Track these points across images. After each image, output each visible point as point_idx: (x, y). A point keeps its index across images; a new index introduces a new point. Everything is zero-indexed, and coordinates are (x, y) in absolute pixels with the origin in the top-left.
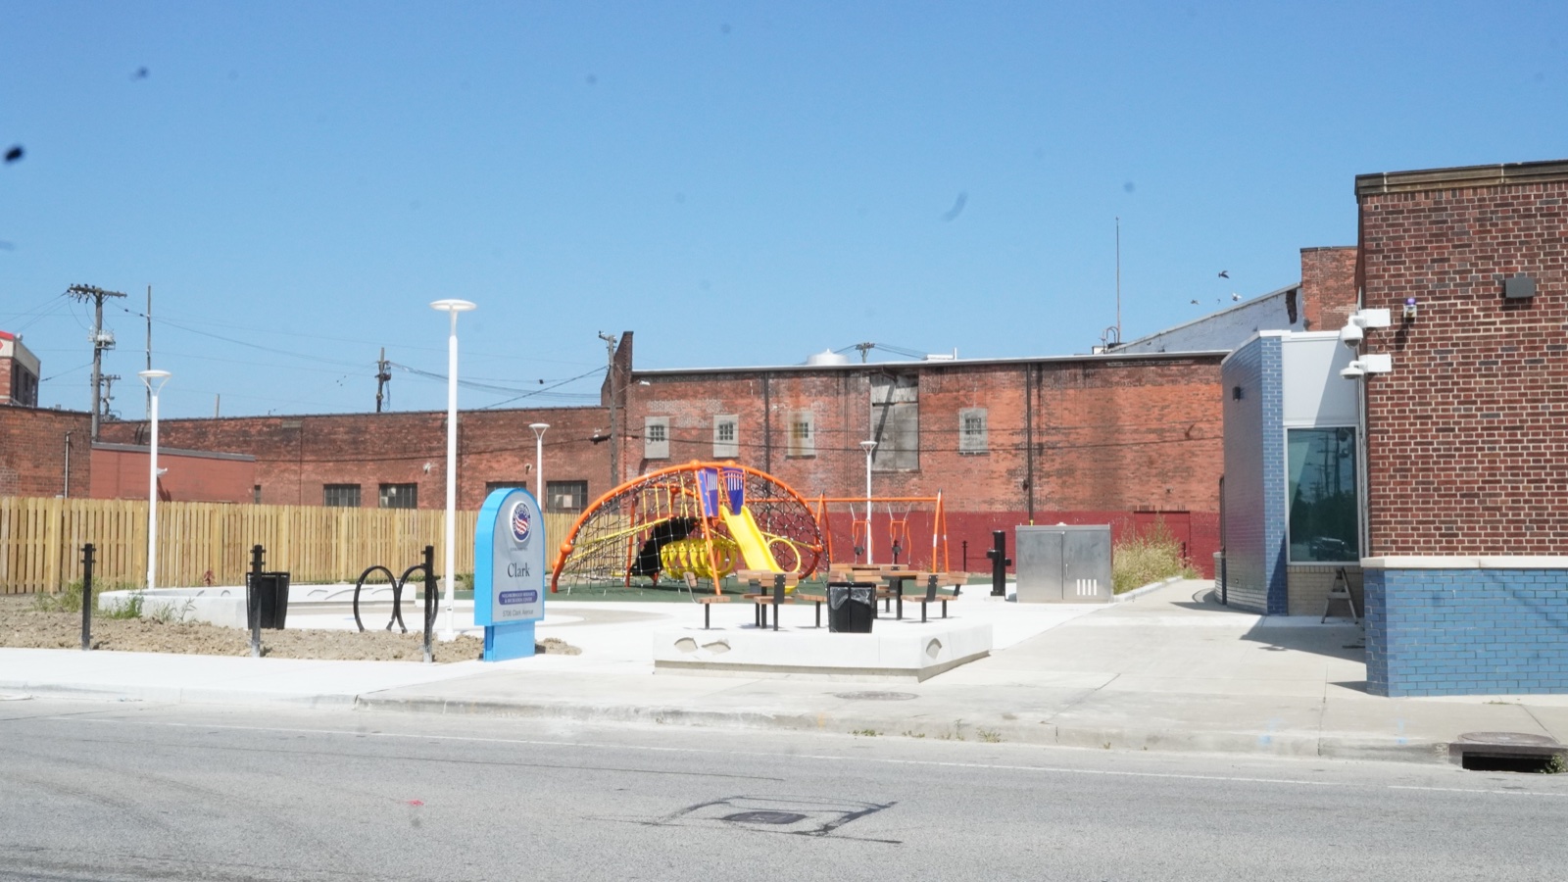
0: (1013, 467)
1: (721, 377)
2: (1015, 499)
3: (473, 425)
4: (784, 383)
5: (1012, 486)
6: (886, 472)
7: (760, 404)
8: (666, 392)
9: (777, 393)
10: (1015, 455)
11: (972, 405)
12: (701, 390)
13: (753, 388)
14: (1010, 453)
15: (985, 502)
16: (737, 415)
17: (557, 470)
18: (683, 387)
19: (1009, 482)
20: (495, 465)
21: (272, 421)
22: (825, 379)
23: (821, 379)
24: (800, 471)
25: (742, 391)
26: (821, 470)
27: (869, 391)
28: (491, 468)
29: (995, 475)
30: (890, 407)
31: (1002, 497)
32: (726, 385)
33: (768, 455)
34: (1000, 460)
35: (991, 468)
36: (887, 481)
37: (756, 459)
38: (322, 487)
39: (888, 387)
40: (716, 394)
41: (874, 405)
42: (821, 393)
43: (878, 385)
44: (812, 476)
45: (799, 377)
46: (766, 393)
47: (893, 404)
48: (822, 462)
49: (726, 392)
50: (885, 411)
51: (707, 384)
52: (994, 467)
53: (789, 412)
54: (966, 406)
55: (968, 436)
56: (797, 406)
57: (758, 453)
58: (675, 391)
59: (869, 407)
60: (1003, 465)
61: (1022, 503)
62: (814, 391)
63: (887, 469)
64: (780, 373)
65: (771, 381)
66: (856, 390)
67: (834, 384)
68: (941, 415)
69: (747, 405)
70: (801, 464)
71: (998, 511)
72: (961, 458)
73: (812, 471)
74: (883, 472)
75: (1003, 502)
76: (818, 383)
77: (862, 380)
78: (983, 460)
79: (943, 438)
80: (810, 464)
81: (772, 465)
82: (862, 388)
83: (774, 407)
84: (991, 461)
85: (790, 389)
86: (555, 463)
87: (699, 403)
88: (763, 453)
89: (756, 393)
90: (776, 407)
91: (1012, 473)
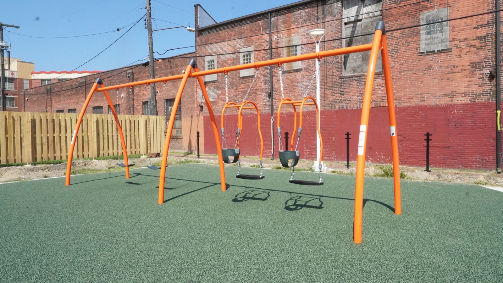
0: (477, 60)
1: (243, 22)
2: (479, 90)
3: (137, 72)
4: (280, 19)
5: (476, 78)
6: (355, 77)
7: (266, 37)
8: (215, 38)
9: (277, 27)
10: (481, 48)
11: (433, 7)
12: (233, 33)
13: (262, 26)
14: (474, 46)
15: (446, 95)
16: (253, 47)
17: (169, 93)
18: (223, 33)
19: (472, 74)
20: (145, 92)
21: (78, 80)
22: (308, 10)
23: (305, 11)
24: (291, 80)
25: (256, 30)
26: (306, 79)
27: (341, 13)
28: (144, 94)
29: (456, 70)
30: (359, 23)
31: (464, 90)
32: (246, 27)
33: (271, 72)
34: (463, 55)
35: (453, 63)
36: (355, 83)
37: (264, 76)
38: (92, 108)
39: (356, 7)
40: (240, 36)
41: (346, 24)
42: (305, 21)
43: (348, 8)
44: (300, 84)
45: (290, 13)
46: (270, 30)
47: (360, 20)
48: (307, 73)
49: (246, 31)
50: (354, 27)
51: (236, 29)
52: (455, 61)
53: (285, 39)
54: (428, 8)
55: (429, 36)
56: (289, 35)
57: (266, 71)
58: (219, 37)
59: (341, 25)
60: (466, 60)
61: (487, 94)
62: (300, 20)
63: (356, 74)
64: (278, 11)
65: (273, 19)
66: (331, 14)
67: (315, 13)
68: (402, 21)
69: (259, 39)
70: (292, 76)
71: (459, 103)
72: (422, 57)
73: (300, 81)
74: (352, 77)
75: (466, 94)
76: (304, 14)
77: (335, 5)
78: (444, 56)
79: (404, 41)
80: (299, 75)
81: (274, 78)
82: (336, 11)
83: (275, 37)
84: (453, 56)
85: (284, 22)
86: (167, 89)
87: (231, 43)
88: (268, 71)
89: (264, 29)
90: (276, 37)
91: (475, 66)
